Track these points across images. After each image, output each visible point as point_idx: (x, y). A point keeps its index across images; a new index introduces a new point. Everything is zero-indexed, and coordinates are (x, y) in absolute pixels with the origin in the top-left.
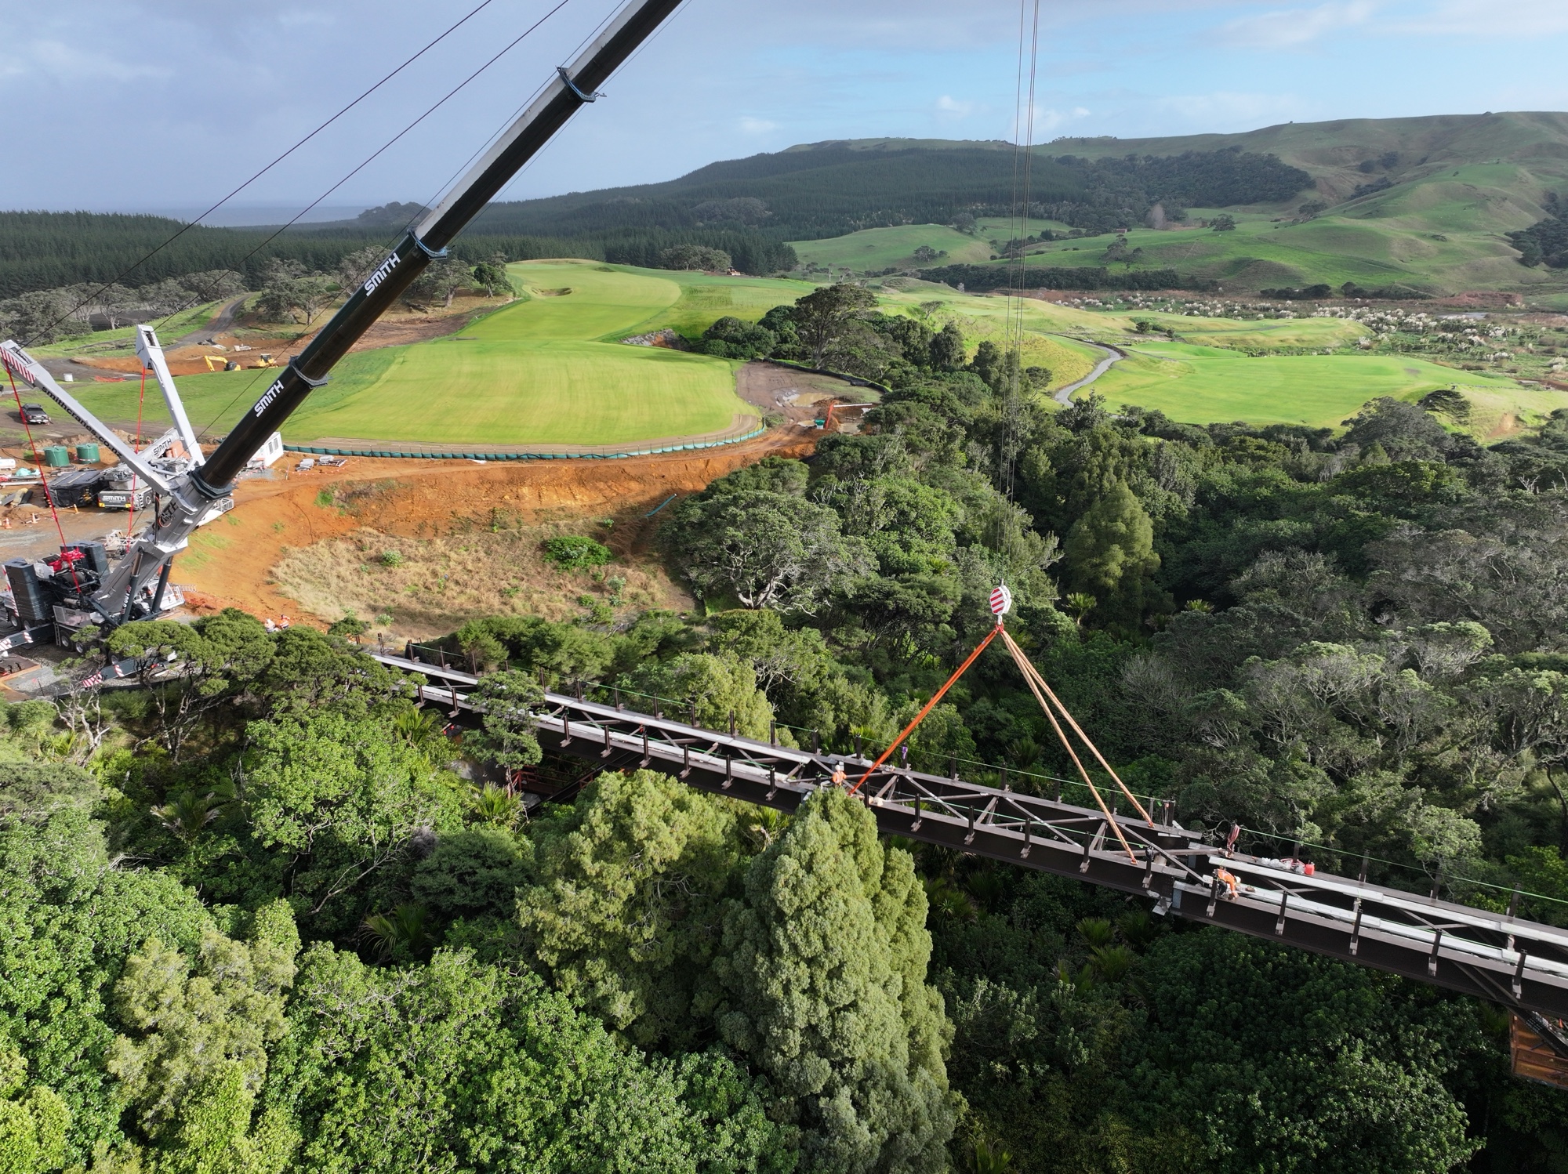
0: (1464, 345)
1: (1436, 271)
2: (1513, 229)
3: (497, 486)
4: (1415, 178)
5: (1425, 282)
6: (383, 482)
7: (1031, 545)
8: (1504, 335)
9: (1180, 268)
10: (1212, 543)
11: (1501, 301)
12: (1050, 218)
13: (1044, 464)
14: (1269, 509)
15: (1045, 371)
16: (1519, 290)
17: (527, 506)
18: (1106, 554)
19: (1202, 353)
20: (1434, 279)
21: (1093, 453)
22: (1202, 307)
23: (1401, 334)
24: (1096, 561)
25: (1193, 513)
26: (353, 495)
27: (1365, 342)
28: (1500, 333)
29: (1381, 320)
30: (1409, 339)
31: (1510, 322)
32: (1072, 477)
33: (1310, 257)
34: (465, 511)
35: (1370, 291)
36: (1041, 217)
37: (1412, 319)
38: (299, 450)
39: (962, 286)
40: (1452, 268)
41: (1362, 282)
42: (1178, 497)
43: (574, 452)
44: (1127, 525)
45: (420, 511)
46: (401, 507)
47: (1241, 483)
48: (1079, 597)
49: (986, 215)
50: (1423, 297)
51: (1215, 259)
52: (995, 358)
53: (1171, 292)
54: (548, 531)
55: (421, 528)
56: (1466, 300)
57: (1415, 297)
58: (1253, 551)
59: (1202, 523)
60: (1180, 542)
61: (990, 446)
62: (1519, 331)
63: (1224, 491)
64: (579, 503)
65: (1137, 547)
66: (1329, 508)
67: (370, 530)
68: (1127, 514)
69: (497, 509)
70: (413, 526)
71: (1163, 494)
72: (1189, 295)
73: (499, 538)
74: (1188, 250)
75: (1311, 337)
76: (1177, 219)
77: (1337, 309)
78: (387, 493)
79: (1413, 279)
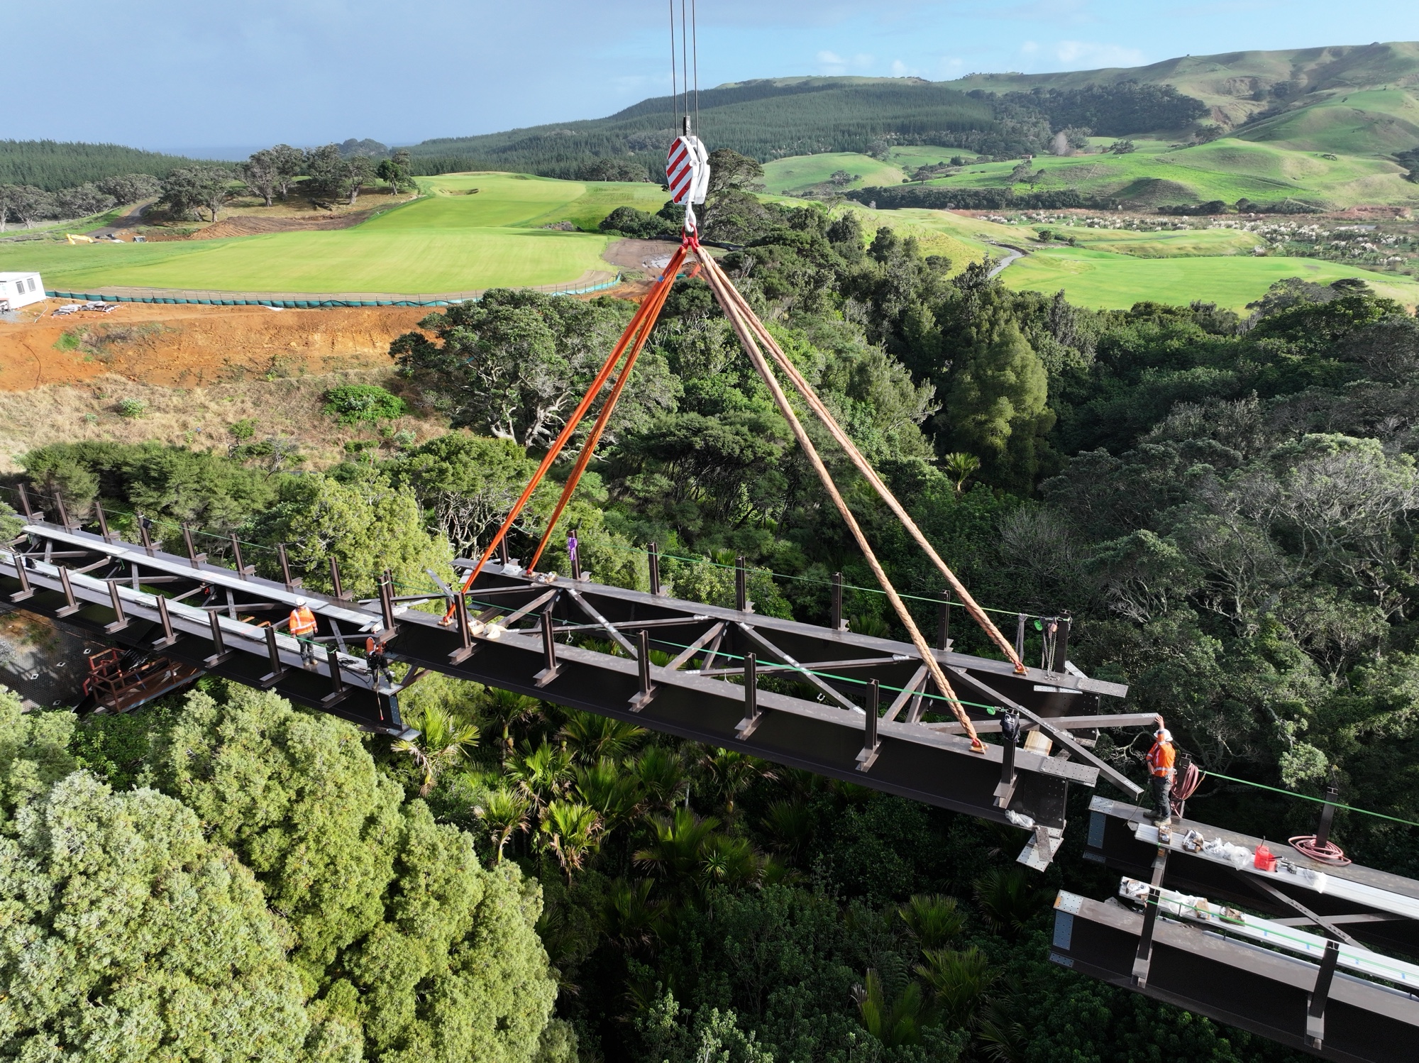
0: (1357, 252)
1: (1328, 187)
2: (1398, 150)
3: (284, 332)
4: (1306, 105)
5: (1318, 198)
6: (147, 327)
7: (903, 395)
8: (1396, 242)
9: (1081, 188)
10: (1117, 401)
11: (1391, 214)
12: (959, 146)
13: (928, 320)
14: (1183, 360)
15: (945, 260)
16: (1407, 204)
17: (316, 354)
18: (994, 408)
19: (1102, 257)
20: (1325, 195)
21: (982, 308)
22: (1102, 222)
23: (1295, 244)
24: (981, 417)
25: (1095, 372)
26: (106, 339)
27: (1259, 250)
28: (1391, 240)
29: (1275, 231)
30: (1302, 248)
31: (1400, 232)
32: (959, 335)
33: (1206, 176)
34: (239, 359)
35: (1264, 207)
36: (952, 146)
37: (1305, 230)
38: (72, 296)
39: (873, 204)
40: (1343, 184)
41: (1256, 198)
42: (1078, 354)
43: (385, 299)
44: (1018, 376)
45: (187, 358)
46: (163, 354)
47: (1149, 339)
48: (960, 458)
49: (899, 144)
50: (1314, 212)
51: (1114, 179)
52: (892, 244)
53: (1073, 210)
54: (333, 380)
55: (182, 376)
56: (1357, 213)
57: (1306, 211)
58: (1163, 404)
59: (1105, 382)
60: (1078, 402)
61: (869, 304)
62: (1410, 240)
63: (1130, 347)
64: (379, 351)
65: (1029, 400)
66: (1252, 353)
67: (118, 377)
68: (1017, 361)
69: (279, 357)
70: (173, 374)
71: (1060, 349)
72: (1091, 213)
73: (273, 388)
74: (1089, 171)
75: (1208, 246)
76: (1079, 147)
77: (1230, 222)
78: (149, 338)
79: (1305, 195)
